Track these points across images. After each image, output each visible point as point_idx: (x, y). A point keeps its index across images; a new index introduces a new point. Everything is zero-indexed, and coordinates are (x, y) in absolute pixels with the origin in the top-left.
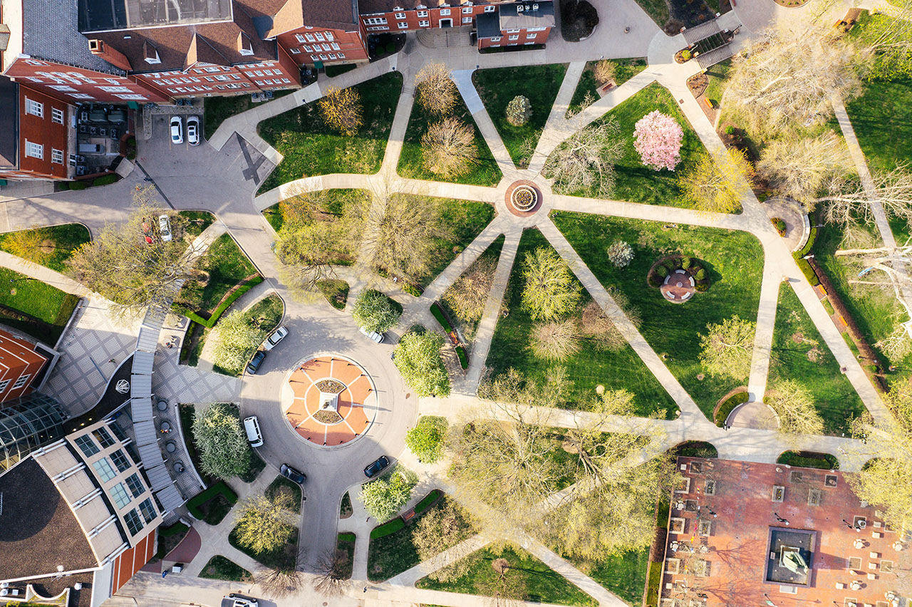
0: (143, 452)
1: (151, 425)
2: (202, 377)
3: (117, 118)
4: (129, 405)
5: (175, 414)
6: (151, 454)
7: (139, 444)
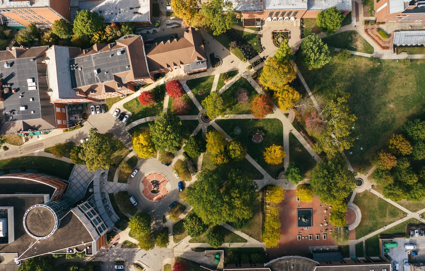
0: (99, 210)
1: (101, 201)
2: (115, 184)
3: (80, 108)
4: (94, 195)
5: (107, 196)
6: (102, 210)
7: (98, 207)
